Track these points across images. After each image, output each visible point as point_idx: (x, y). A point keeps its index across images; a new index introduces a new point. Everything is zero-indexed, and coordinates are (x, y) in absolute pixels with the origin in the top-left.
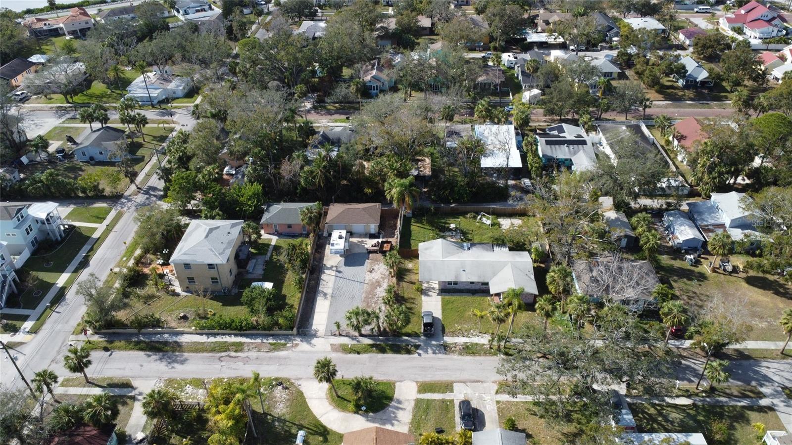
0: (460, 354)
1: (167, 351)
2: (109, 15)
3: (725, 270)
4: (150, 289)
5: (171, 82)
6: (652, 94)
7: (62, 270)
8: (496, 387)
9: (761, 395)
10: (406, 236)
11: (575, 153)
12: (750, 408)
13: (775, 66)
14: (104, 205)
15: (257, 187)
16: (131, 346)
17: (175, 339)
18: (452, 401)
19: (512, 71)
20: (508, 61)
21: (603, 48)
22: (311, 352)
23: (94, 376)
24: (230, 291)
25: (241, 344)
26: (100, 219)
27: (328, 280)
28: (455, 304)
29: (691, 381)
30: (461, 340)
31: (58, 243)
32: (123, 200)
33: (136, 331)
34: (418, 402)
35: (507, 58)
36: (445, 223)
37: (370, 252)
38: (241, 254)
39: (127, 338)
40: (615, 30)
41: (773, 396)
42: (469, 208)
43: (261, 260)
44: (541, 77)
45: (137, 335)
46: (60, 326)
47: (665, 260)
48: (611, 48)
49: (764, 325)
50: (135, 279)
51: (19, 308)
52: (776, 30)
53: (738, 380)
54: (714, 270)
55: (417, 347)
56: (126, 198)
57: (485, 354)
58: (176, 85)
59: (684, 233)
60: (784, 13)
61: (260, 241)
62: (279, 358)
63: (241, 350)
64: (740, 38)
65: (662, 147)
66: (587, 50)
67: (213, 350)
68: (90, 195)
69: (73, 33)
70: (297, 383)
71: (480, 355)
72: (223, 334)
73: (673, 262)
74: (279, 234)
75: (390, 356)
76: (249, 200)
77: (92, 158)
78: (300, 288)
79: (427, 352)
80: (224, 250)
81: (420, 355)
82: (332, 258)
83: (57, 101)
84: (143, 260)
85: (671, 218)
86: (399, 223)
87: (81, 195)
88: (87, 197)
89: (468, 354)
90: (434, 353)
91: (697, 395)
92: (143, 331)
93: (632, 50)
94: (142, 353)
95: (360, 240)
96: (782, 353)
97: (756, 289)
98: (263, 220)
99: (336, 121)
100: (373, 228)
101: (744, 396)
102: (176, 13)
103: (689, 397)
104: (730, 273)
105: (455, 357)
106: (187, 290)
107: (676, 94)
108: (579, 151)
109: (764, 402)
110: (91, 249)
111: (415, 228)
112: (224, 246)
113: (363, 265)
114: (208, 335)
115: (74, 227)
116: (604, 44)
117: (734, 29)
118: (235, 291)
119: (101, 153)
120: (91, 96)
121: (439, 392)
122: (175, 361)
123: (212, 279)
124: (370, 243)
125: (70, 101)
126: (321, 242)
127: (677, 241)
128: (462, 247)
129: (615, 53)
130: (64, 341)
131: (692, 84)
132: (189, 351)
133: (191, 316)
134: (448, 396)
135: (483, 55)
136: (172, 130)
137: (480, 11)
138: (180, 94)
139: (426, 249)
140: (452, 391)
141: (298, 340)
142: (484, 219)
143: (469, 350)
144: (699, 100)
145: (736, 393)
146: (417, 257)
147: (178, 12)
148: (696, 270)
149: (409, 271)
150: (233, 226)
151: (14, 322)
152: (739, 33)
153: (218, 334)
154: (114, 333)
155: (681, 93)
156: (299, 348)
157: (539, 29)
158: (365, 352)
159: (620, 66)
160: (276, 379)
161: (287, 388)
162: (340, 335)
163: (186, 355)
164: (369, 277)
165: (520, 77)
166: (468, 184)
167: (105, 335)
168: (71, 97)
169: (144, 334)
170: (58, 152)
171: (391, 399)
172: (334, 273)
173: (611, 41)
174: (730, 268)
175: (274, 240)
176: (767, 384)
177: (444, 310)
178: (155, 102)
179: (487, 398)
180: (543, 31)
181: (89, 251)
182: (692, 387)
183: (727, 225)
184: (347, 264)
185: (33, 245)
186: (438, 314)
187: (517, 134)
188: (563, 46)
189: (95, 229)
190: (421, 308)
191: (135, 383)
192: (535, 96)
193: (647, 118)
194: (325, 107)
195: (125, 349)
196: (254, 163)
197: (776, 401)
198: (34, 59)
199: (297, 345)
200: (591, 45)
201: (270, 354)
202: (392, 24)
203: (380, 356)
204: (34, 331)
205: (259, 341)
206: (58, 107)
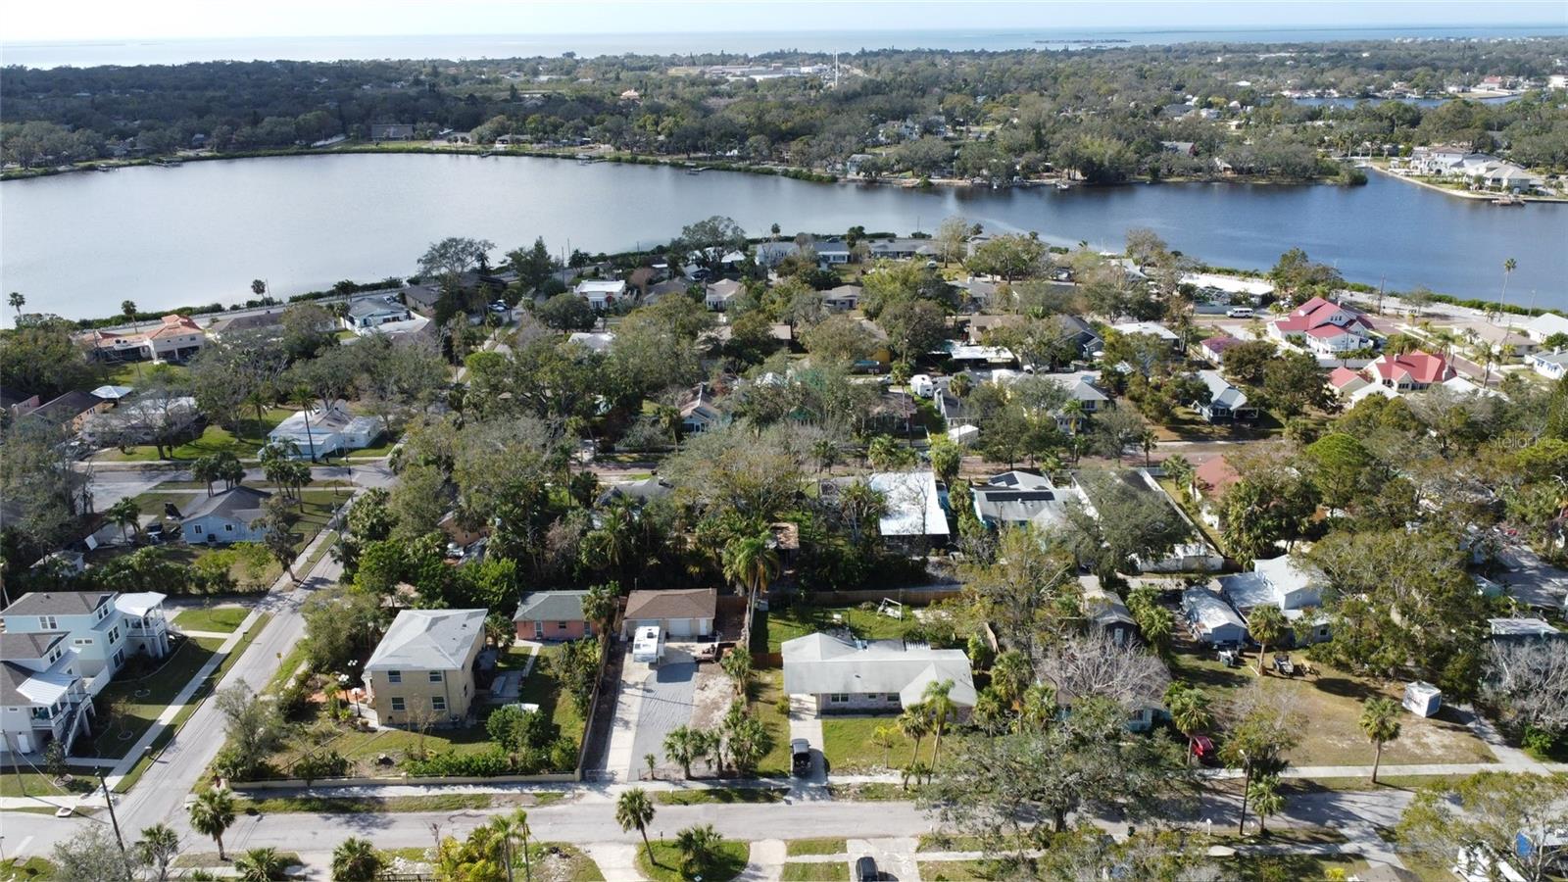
0: (856, 799)
1: (358, 811)
2: (230, 328)
3: (1282, 671)
4: (323, 723)
5: (346, 423)
6: (1160, 431)
7: (167, 700)
8: (916, 843)
9: (1345, 840)
10: (760, 637)
11: (1036, 512)
12: (1327, 857)
13: (1356, 387)
14: (237, 606)
15: (508, 564)
16: (296, 805)
17: (370, 793)
18: (845, 865)
19: (929, 403)
20: (923, 386)
21: (1078, 368)
22: (605, 805)
23: (233, 851)
24: (463, 722)
25: (485, 797)
26: (230, 625)
27: (630, 704)
28: (846, 730)
29: (1231, 824)
30: (857, 780)
31: (157, 661)
32: (269, 598)
33: (302, 783)
34: (789, 870)
35: (919, 382)
36: (825, 617)
37: (699, 661)
38: (482, 662)
39: (289, 794)
40: (1096, 340)
41: (1361, 838)
42: (863, 593)
43: (514, 677)
44: (977, 404)
45: (305, 789)
46: (167, 782)
47: (1187, 660)
48: (1092, 368)
49: (1345, 744)
50: (298, 710)
51: (94, 756)
52: (1357, 339)
53: (1307, 819)
54: (1265, 672)
55: (785, 792)
56: (274, 595)
57: (897, 797)
58: (358, 428)
59: (1213, 618)
60: (1370, 317)
61: (511, 651)
62: (551, 815)
63: (486, 807)
64: (1300, 351)
65: (1180, 505)
66: (1052, 370)
67: (438, 808)
68: (210, 590)
69: (166, 355)
70: (583, 849)
71: (889, 800)
72: (455, 784)
73: (1199, 663)
74: (545, 640)
75: (739, 806)
76: (494, 584)
77: (211, 537)
78: (585, 713)
79: (800, 798)
80: (458, 650)
81: (789, 802)
82: (635, 670)
83: (142, 456)
84: (309, 683)
85: (1193, 599)
86: (747, 618)
87: (194, 590)
88: (206, 594)
89: (869, 799)
90: (813, 799)
91: (1241, 842)
92: (316, 782)
93: (1123, 367)
94: (314, 816)
95: (683, 644)
96: (1374, 781)
97: (1333, 696)
98: (518, 615)
99: (634, 478)
100: (704, 625)
101: (1317, 841)
102: (348, 325)
103: (1229, 845)
104: (1291, 676)
105: (849, 803)
106: (389, 722)
107: (1199, 431)
108: (1041, 508)
109: (1346, 848)
110: (218, 670)
111: (774, 625)
112: (457, 644)
113: (688, 679)
114: (428, 785)
115: (185, 638)
116: (1080, 363)
117: (1289, 338)
118: (470, 722)
119: (229, 528)
120: (204, 449)
121: (823, 853)
122: (370, 825)
123: (435, 700)
124: (699, 649)
125: (168, 455)
126: (618, 648)
127: (1203, 631)
128: (855, 646)
129: (1097, 375)
130: (177, 802)
131: (1222, 415)
132: (397, 810)
133: (397, 760)
134: (837, 858)
135: (880, 379)
136: (350, 495)
137: (871, 315)
138: (362, 442)
139: (795, 649)
140: (844, 850)
141: (583, 789)
142: (890, 610)
143: (869, 793)
144: (1237, 439)
145: (1303, 838)
146: (779, 665)
147: (352, 321)
148: (1237, 672)
149: (766, 686)
150: (470, 616)
151: (87, 778)
152: (1299, 345)
153: (445, 785)
154: (264, 789)
155: (1207, 430)
156: (583, 800)
157: (973, 341)
158: (697, 801)
159: (1107, 392)
160: (547, 844)
161: (566, 856)
162: (654, 779)
163: (391, 815)
164: (698, 696)
165: (943, 410)
166: (860, 558)
167: (247, 791)
168: (170, 450)
169: (317, 789)
170: (151, 528)
171: (743, 864)
172: (640, 693)
173: (1091, 358)
174: (1290, 669)
175: (535, 648)
176: (1352, 823)
177: (826, 740)
178: (318, 455)
179: (903, 858)
180: (979, 343)
181: (215, 672)
182: (1233, 832)
183: (1282, 606)
184: (660, 679)
185: (117, 664)
186: (817, 743)
187: (939, 488)
188: (1014, 365)
189: (222, 641)
190: (788, 736)
191: (303, 858)
192: (967, 437)
193: (1152, 465)
194: (614, 459)
195: (285, 810)
196: (502, 528)
197: (1365, 846)
198: (102, 392)
199: (581, 795)
200: (1059, 364)
201: (536, 810)
202: (726, 334)
203: (723, 806)
204: (123, 790)
205: (516, 791)
206: (146, 466)
